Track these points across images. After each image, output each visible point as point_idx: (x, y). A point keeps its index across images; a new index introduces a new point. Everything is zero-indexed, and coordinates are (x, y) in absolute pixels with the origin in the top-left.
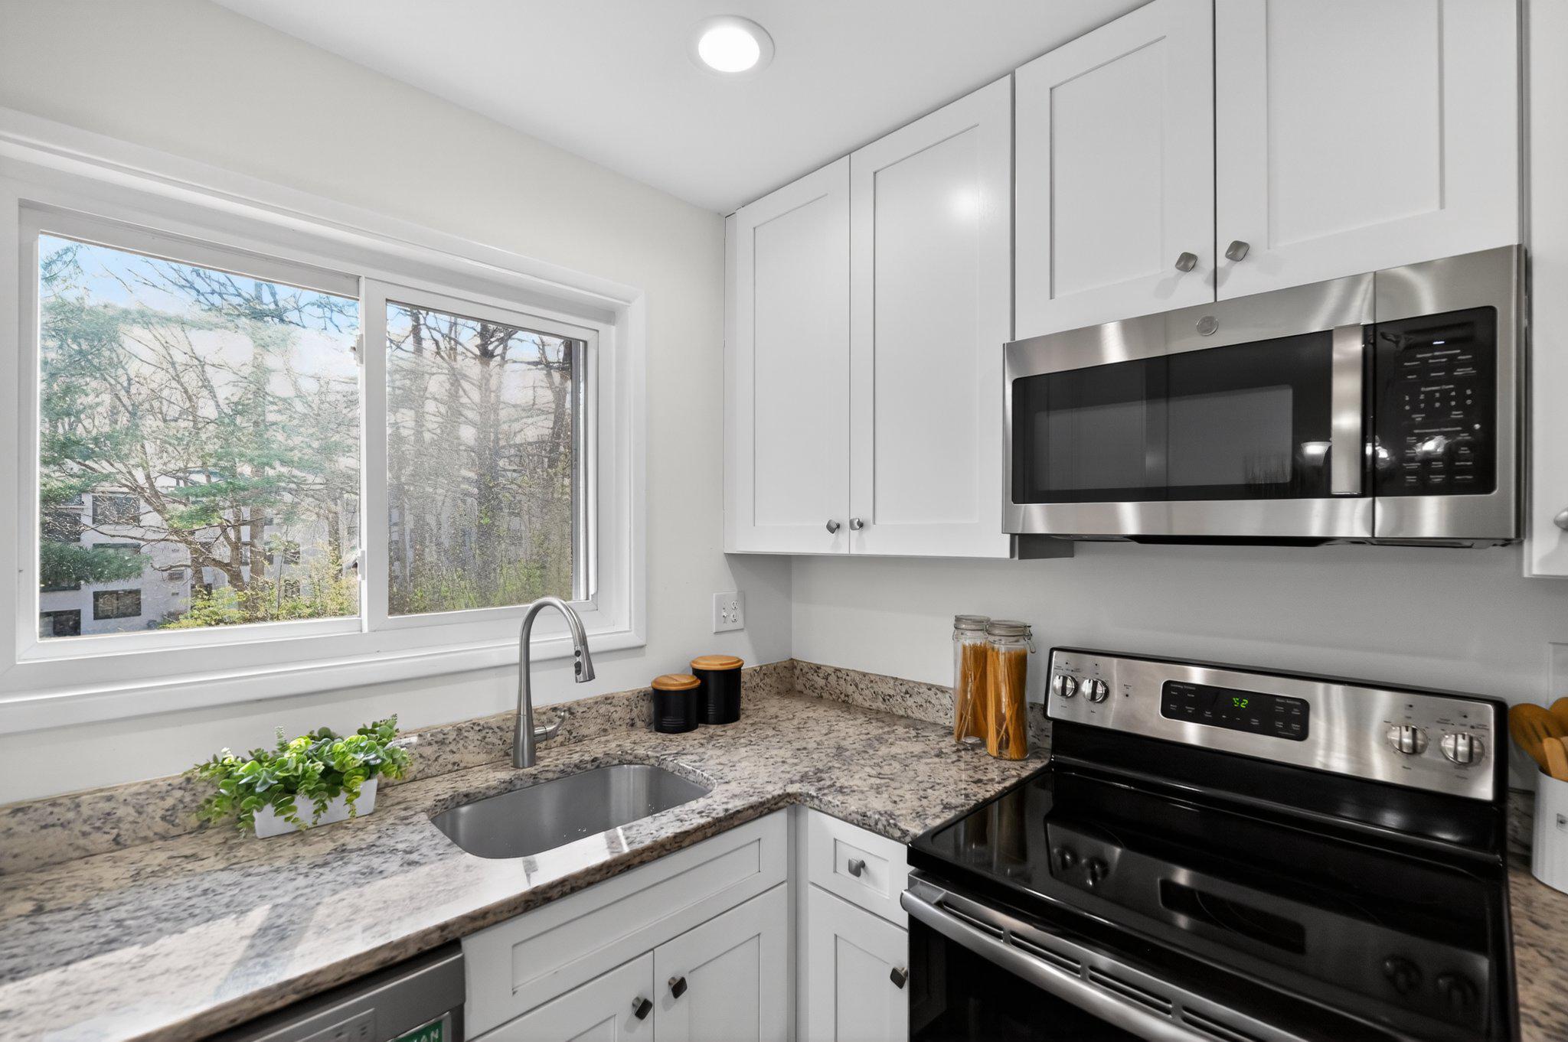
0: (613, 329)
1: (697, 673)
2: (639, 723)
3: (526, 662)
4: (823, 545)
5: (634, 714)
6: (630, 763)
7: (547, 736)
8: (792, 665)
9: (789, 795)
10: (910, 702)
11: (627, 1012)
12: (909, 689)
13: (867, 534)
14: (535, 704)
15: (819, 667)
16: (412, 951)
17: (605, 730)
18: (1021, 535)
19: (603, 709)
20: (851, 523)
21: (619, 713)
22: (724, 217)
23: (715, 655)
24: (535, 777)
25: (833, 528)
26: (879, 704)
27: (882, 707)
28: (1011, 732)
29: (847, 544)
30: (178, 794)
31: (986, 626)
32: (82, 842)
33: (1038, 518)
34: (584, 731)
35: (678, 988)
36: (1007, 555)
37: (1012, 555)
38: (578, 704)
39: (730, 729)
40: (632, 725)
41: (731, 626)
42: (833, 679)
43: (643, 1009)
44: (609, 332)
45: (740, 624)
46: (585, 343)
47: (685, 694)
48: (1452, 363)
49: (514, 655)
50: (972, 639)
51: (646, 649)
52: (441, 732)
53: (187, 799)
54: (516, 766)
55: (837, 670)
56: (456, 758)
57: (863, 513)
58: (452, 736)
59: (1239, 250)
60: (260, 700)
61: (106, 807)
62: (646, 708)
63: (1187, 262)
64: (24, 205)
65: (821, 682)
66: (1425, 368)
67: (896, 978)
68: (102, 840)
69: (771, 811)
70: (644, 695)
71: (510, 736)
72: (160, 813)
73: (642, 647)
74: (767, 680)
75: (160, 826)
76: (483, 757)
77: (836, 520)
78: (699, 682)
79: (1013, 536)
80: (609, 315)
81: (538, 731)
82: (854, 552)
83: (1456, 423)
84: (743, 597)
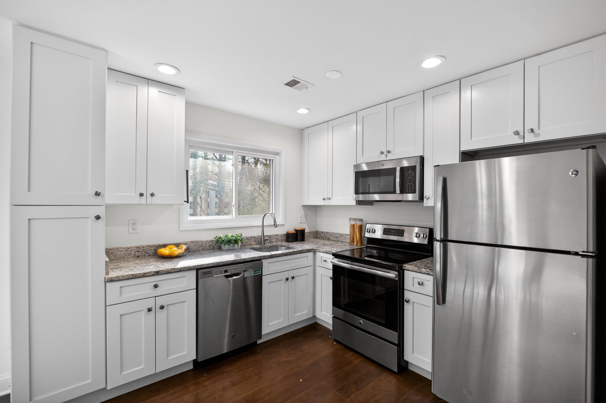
0: (278, 156)
1: (295, 230)
2: (283, 241)
3: (263, 226)
4: (322, 203)
5: (282, 238)
6: (282, 247)
7: (267, 240)
8: (317, 232)
9: (313, 249)
10: (342, 238)
11: (284, 280)
12: (342, 235)
13: (331, 200)
14: (265, 235)
15: (323, 232)
16: (256, 259)
17: (277, 241)
18: (358, 200)
19: (276, 237)
20: (328, 198)
21: (279, 238)
22: (302, 131)
23: (299, 227)
24: (265, 247)
25: (324, 199)
26: (336, 239)
27: (336, 240)
28: (359, 241)
29: (327, 203)
30: (211, 242)
31: (355, 220)
32: (199, 248)
33: (361, 197)
34: (273, 241)
35: (293, 278)
36: (355, 204)
37: (356, 204)
38: (272, 235)
39: (302, 242)
40: (282, 241)
41: (303, 222)
42: (326, 234)
43: (287, 279)
44: (277, 157)
45: (305, 221)
46: (273, 160)
47: (293, 234)
48: (411, 174)
49: (261, 224)
50: (353, 222)
51: (285, 225)
52: (248, 238)
53: (212, 244)
54: (261, 245)
55: (327, 232)
56: (250, 243)
57: (330, 196)
58: (250, 239)
59: (389, 152)
60: (220, 228)
61: (201, 243)
62: (284, 238)
63: (382, 153)
64: (189, 145)
65: (324, 235)
66: (409, 174)
67: (331, 278)
68: (201, 248)
69: (310, 252)
70: (284, 235)
71: (260, 240)
72: (208, 245)
73: (284, 225)
74: (311, 234)
75: (208, 248)
76: (255, 244)
77: (324, 198)
78: (296, 232)
79: (356, 201)
80: (277, 154)
81: (265, 239)
82: (328, 204)
83: (412, 183)
84: (306, 216)
